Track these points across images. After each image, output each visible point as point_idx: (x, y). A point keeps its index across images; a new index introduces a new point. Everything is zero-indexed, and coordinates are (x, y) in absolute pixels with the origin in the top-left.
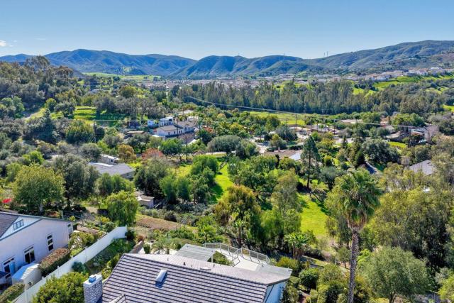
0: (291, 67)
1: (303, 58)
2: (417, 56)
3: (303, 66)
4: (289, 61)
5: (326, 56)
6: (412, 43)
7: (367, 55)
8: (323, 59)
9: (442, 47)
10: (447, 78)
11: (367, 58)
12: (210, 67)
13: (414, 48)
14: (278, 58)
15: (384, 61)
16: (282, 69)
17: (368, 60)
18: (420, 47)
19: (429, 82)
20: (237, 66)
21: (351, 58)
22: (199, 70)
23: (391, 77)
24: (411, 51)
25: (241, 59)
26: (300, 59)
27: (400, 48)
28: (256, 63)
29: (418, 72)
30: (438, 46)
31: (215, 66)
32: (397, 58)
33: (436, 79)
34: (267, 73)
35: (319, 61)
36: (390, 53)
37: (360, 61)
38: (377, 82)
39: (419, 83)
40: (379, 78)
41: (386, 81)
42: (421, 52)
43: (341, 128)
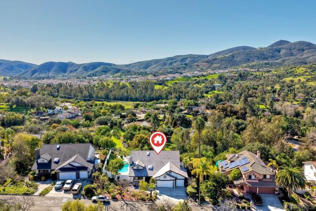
0: (109, 70)
1: (117, 64)
2: (185, 64)
3: (117, 70)
4: (107, 66)
5: (131, 63)
6: (182, 56)
7: (157, 63)
8: (130, 65)
9: (199, 58)
10: (203, 78)
11: (157, 64)
12: (49, 70)
13: (184, 59)
14: (100, 64)
15: (167, 67)
16: (103, 71)
17: (157, 66)
18: (187, 59)
19: (195, 80)
20: (69, 69)
21: (147, 64)
22: (40, 72)
23: (174, 78)
24: (182, 60)
25: (72, 64)
26: (115, 65)
27: (175, 58)
28: (83, 67)
29: (188, 74)
30: (196, 58)
31: (53, 69)
32: (175, 65)
33: (198, 79)
34: (93, 74)
35: (127, 66)
36: (170, 61)
37: (153, 66)
38: (167, 81)
39: (190, 81)
40: (168, 78)
41: (172, 80)
42: (187, 61)
43: (158, 109)
